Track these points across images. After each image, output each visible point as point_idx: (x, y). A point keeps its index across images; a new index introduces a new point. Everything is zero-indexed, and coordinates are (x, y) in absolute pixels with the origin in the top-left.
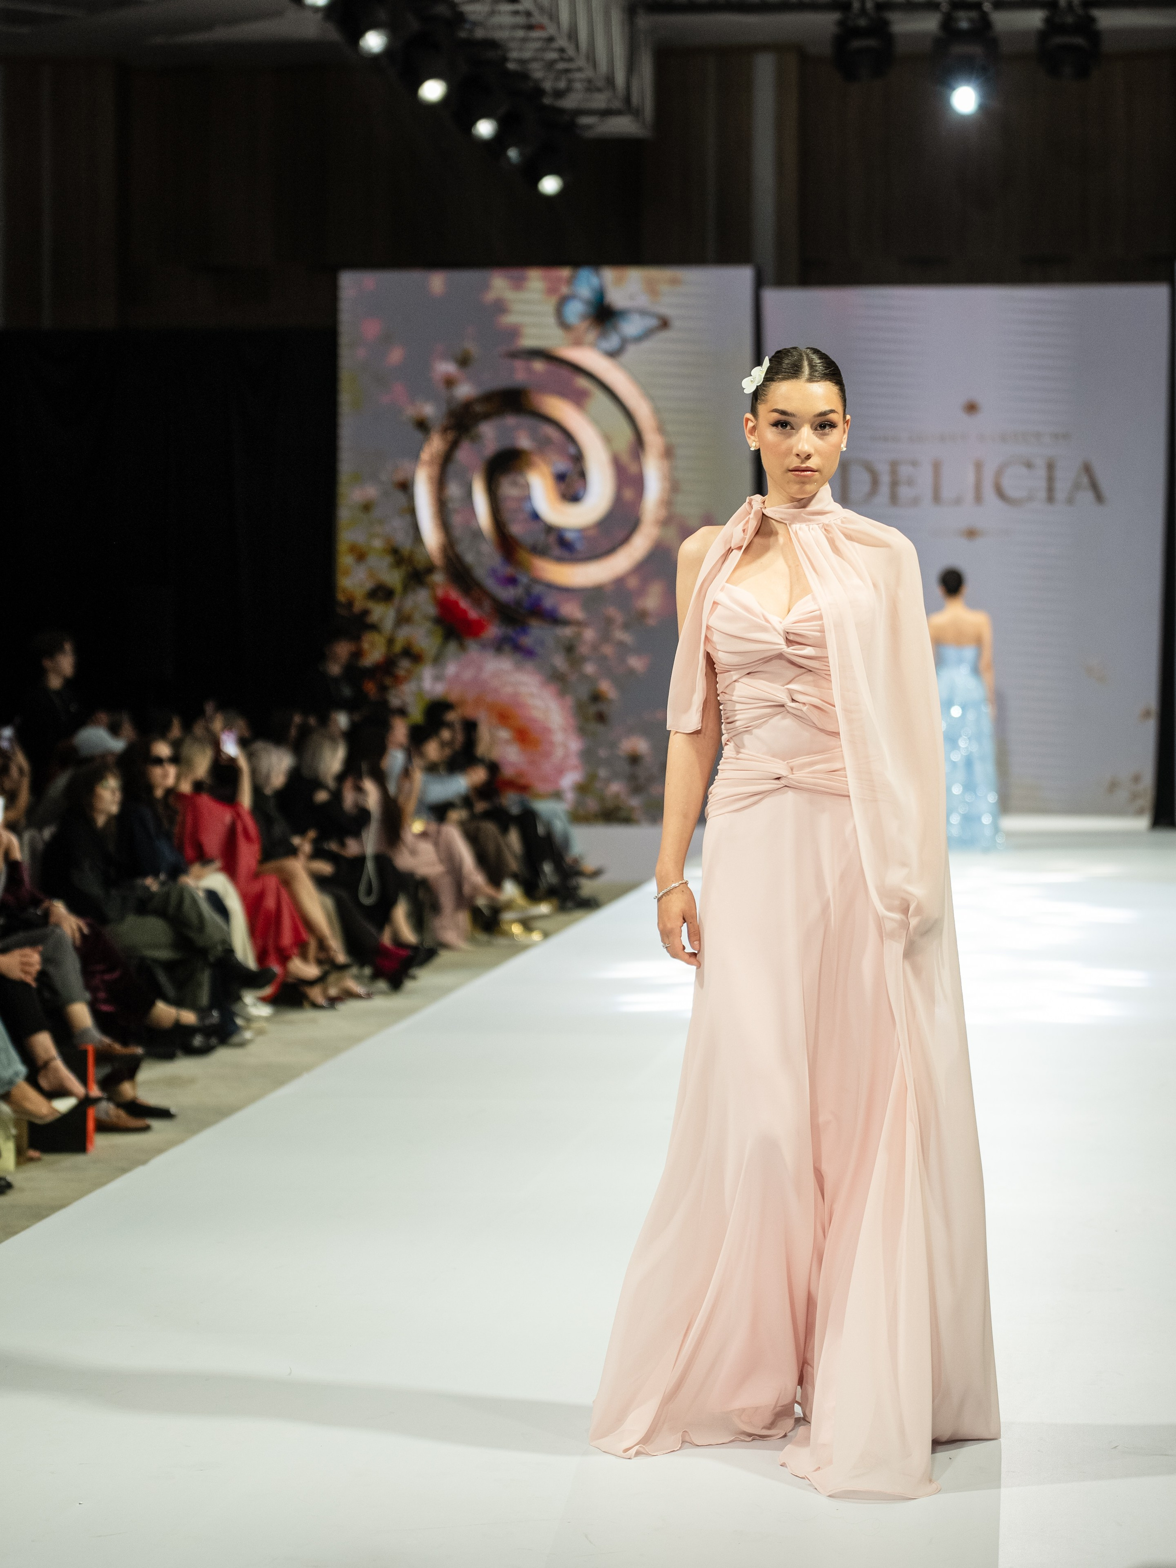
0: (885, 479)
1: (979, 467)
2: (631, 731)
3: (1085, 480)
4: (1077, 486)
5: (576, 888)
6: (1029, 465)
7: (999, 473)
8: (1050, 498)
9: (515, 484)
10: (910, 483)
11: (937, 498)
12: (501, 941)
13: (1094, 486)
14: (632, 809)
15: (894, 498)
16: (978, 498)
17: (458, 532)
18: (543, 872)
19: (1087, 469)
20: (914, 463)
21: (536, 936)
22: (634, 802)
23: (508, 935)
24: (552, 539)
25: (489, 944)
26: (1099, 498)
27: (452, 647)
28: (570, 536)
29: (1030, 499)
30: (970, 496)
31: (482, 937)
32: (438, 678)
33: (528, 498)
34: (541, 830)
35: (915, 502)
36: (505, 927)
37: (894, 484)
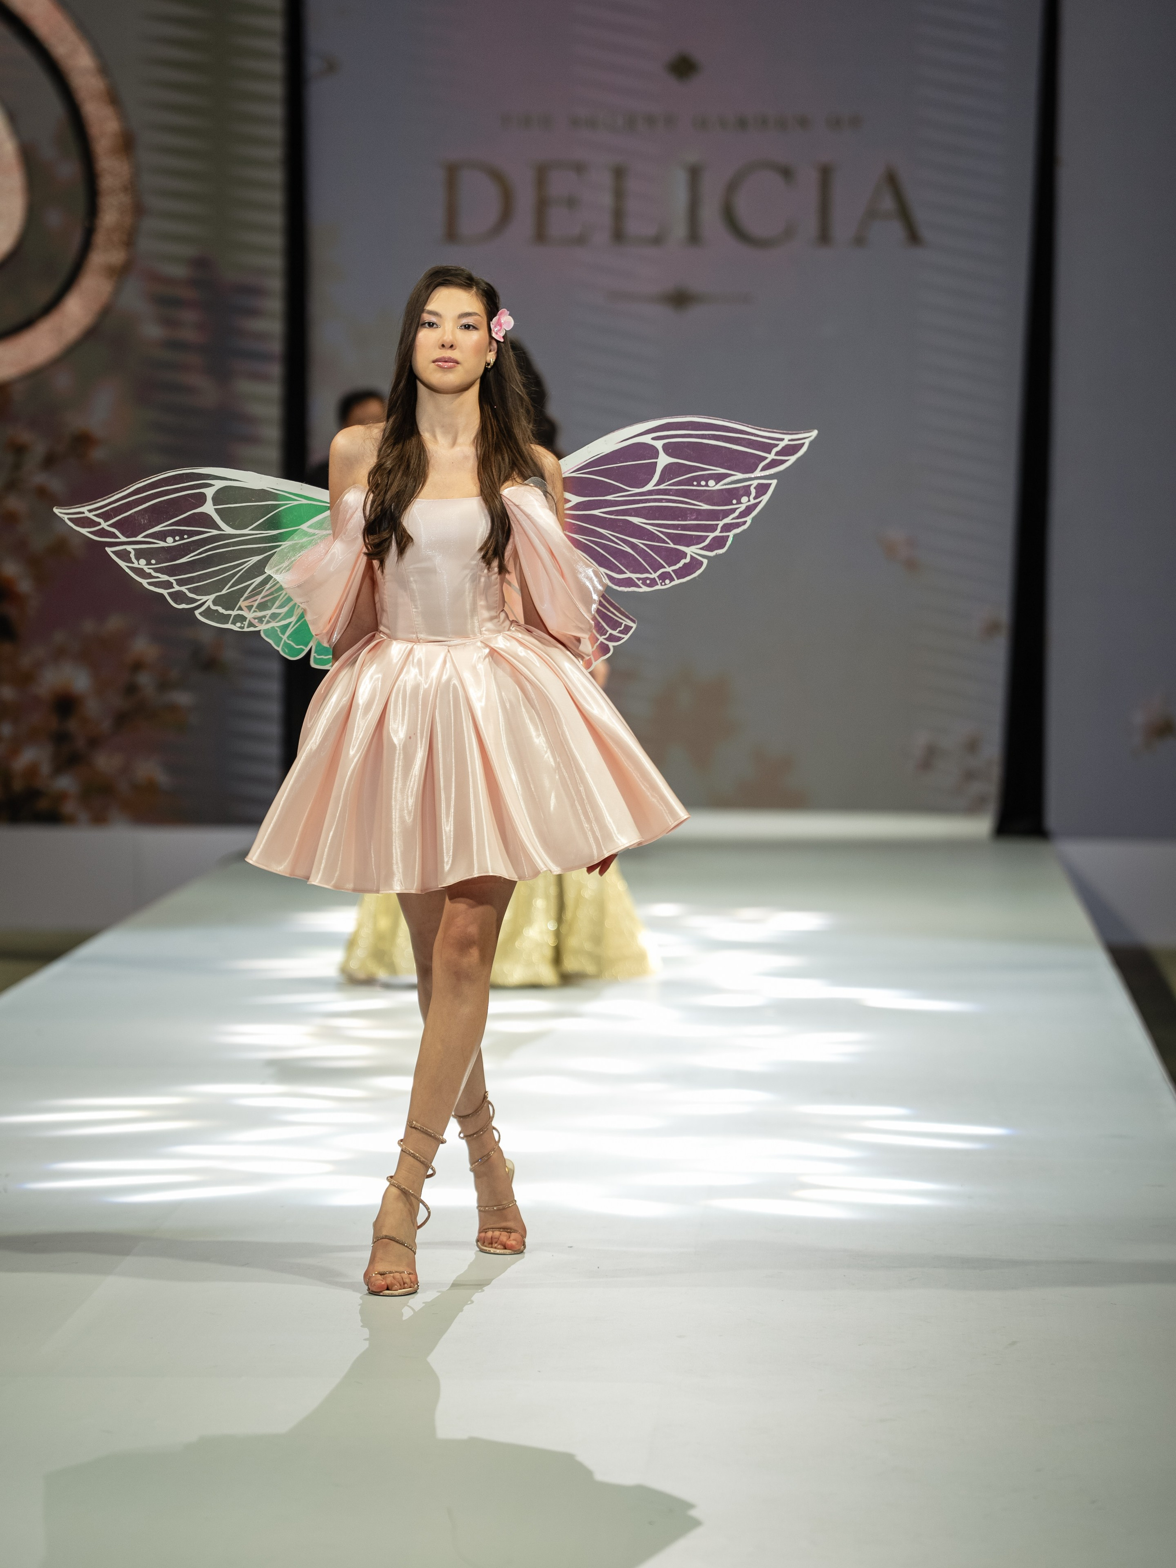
0: (525, 200)
1: (695, 174)
2: (59, 654)
3: (888, 203)
4: (872, 214)
6: (786, 173)
7: (732, 187)
8: (824, 237)
10: (571, 203)
11: (619, 235)
13: (904, 214)
14: (62, 797)
15: (541, 235)
16: (694, 237)
19: (892, 180)
20: (579, 168)
22: (65, 783)
26: (914, 237)
29: (789, 233)
30: (680, 230)
35: (581, 240)
37: (542, 205)
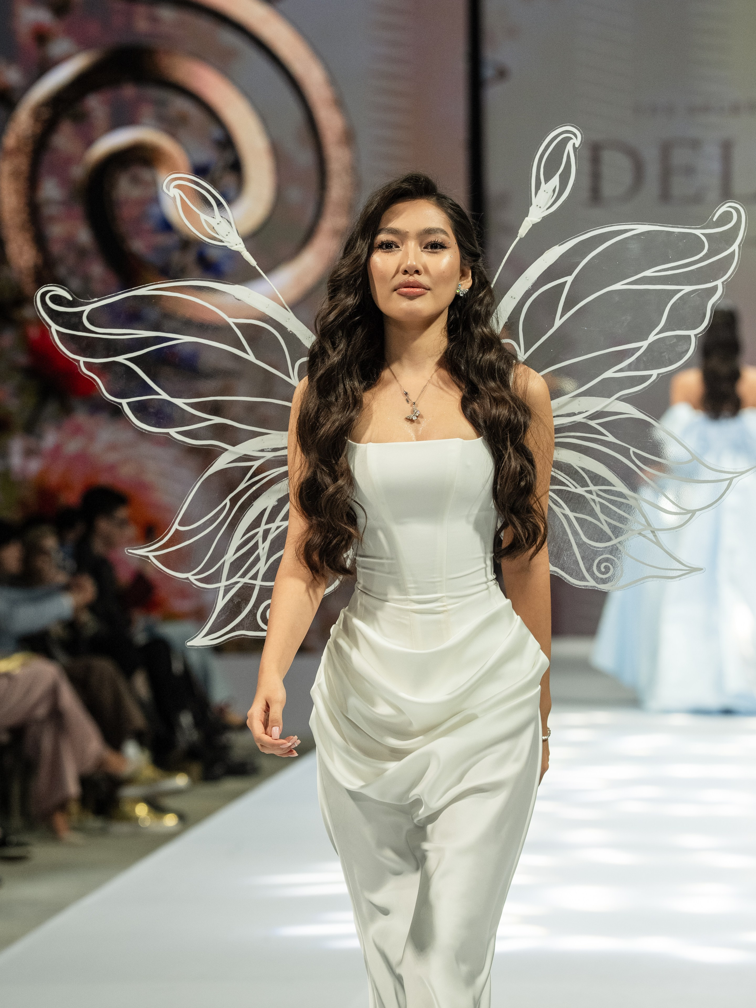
0: (652, 170)
5: (225, 749)
9: (136, 181)
10: (689, 170)
11: (726, 193)
12: (119, 828)
15: (665, 196)
17: (56, 249)
18: (179, 725)
20: (693, 144)
21: (170, 821)
23: (132, 819)
24: (190, 258)
25: (103, 832)
27: (51, 408)
28: (213, 254)
31: (94, 823)
32: (29, 453)
33: (155, 199)
34: (177, 667)
35: (696, 199)
36: (127, 808)
37: (666, 174)
